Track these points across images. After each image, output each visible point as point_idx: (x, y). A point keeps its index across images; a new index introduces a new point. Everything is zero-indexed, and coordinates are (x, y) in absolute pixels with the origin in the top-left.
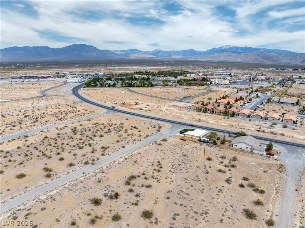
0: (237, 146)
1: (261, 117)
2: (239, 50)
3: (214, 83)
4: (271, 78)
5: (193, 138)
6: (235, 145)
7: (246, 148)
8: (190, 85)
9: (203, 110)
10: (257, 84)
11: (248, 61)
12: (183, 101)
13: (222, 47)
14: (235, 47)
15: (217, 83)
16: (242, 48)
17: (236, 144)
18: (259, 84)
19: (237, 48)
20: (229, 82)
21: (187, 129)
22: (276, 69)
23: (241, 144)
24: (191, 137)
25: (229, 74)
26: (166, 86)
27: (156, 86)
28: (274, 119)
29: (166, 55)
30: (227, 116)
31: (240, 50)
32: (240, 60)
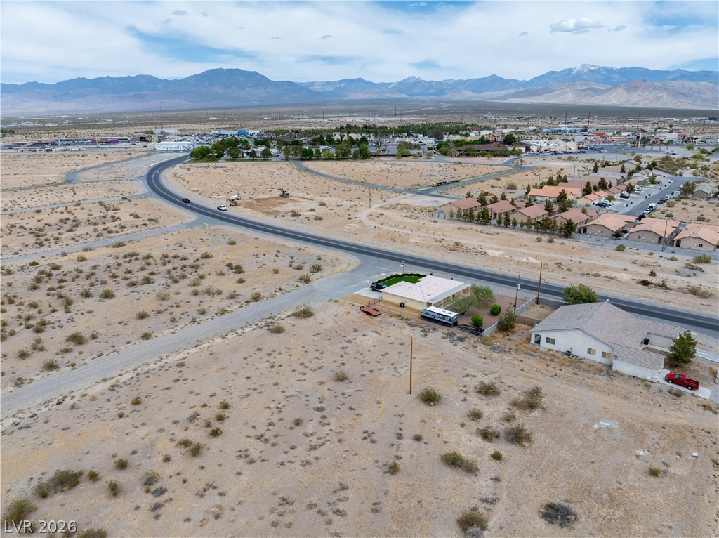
0: (552, 341)
1: (657, 239)
2: (613, 75)
3: (534, 149)
4: (695, 137)
5: (408, 308)
6: (548, 340)
7: (589, 351)
8: (468, 155)
9: (479, 217)
10: (656, 152)
11: (637, 103)
12: (434, 193)
13: (571, 70)
14: (604, 67)
15: (543, 149)
16: (623, 72)
17: (551, 335)
18: (660, 151)
19: (610, 71)
20: (579, 148)
21: (403, 275)
22: (710, 119)
23: (571, 333)
24: (398, 301)
25: (583, 131)
26: (404, 158)
27: (376, 158)
28: (701, 246)
29: (433, 91)
30: (548, 233)
31: (617, 76)
32: (615, 102)
